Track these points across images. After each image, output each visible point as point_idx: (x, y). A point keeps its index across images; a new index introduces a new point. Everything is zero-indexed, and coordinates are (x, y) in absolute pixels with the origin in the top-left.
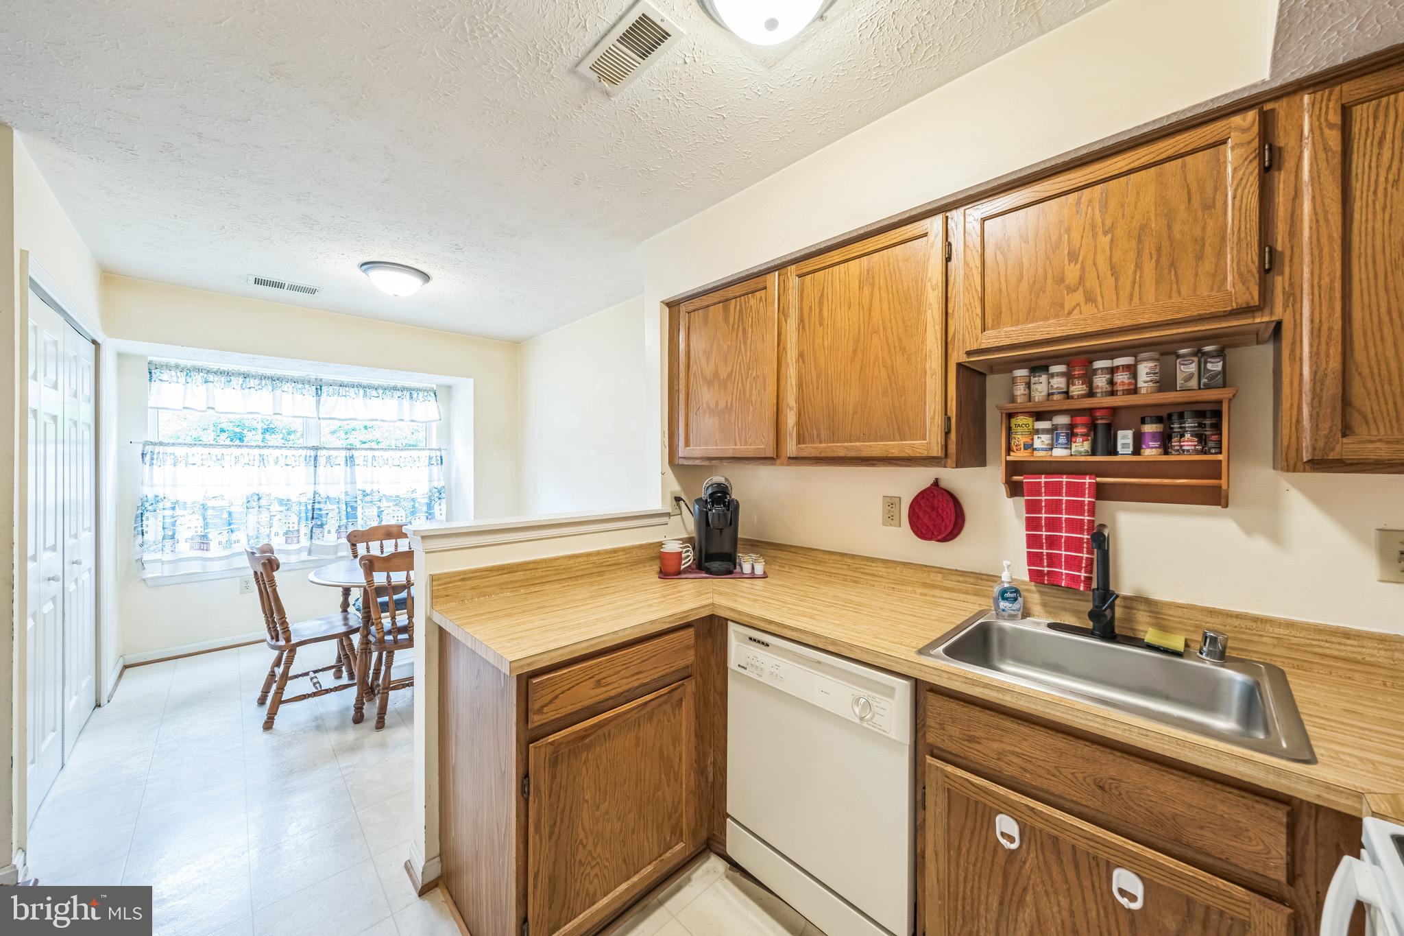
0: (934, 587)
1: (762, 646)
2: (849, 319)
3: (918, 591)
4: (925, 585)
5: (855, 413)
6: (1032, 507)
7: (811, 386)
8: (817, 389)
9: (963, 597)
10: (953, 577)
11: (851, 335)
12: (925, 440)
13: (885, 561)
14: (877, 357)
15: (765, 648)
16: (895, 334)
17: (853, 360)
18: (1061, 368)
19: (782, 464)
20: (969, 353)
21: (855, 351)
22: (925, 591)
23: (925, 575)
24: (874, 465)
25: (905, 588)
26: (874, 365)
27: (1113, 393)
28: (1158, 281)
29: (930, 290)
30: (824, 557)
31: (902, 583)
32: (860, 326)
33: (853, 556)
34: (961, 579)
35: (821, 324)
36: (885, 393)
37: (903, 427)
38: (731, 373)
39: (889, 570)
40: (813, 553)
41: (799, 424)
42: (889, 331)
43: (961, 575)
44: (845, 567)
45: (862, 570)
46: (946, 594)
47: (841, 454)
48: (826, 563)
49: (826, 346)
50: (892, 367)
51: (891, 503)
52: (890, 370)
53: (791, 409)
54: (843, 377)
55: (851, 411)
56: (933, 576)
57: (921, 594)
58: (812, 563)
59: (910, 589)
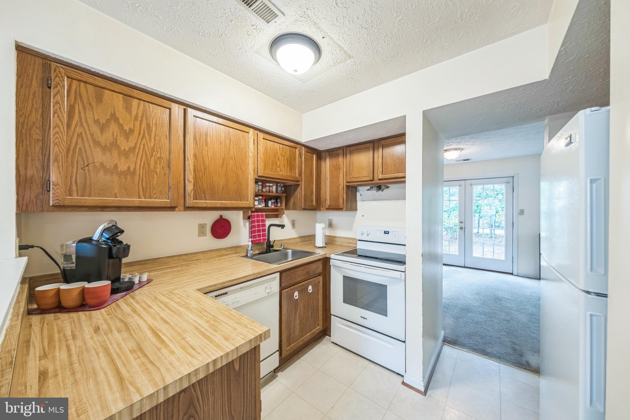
0: (222, 256)
1: (224, 295)
2: (220, 149)
3: (217, 259)
4: (219, 256)
5: (223, 189)
6: (253, 222)
7: (200, 173)
8: (205, 175)
9: (232, 256)
10: (229, 250)
11: (221, 156)
12: (248, 201)
13: (202, 252)
14: (232, 169)
15: (226, 295)
16: (239, 162)
17: (222, 167)
18: (260, 183)
19: (180, 210)
20: (259, 176)
21: (223, 163)
22: (219, 259)
23: (219, 252)
24: (229, 210)
25: (212, 260)
26: (231, 171)
27: (269, 192)
28: (290, 171)
29: (251, 153)
30: (168, 260)
31: (210, 258)
32: (225, 153)
33: (186, 255)
34: (231, 250)
35: (206, 145)
36: (235, 183)
37: (240, 196)
38: (135, 147)
39: (205, 255)
40: (160, 260)
41: (195, 190)
42: (236, 160)
43: (231, 248)
44: (181, 261)
45: (191, 260)
46: (227, 257)
47: (218, 206)
48: (169, 262)
49: (209, 156)
50: (238, 174)
51: (202, 227)
52: (237, 175)
53: (190, 182)
54: (217, 172)
55: (221, 188)
56: (222, 252)
57: (218, 260)
58: (159, 266)
59: (214, 259)
